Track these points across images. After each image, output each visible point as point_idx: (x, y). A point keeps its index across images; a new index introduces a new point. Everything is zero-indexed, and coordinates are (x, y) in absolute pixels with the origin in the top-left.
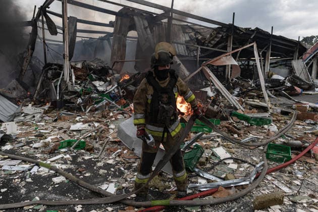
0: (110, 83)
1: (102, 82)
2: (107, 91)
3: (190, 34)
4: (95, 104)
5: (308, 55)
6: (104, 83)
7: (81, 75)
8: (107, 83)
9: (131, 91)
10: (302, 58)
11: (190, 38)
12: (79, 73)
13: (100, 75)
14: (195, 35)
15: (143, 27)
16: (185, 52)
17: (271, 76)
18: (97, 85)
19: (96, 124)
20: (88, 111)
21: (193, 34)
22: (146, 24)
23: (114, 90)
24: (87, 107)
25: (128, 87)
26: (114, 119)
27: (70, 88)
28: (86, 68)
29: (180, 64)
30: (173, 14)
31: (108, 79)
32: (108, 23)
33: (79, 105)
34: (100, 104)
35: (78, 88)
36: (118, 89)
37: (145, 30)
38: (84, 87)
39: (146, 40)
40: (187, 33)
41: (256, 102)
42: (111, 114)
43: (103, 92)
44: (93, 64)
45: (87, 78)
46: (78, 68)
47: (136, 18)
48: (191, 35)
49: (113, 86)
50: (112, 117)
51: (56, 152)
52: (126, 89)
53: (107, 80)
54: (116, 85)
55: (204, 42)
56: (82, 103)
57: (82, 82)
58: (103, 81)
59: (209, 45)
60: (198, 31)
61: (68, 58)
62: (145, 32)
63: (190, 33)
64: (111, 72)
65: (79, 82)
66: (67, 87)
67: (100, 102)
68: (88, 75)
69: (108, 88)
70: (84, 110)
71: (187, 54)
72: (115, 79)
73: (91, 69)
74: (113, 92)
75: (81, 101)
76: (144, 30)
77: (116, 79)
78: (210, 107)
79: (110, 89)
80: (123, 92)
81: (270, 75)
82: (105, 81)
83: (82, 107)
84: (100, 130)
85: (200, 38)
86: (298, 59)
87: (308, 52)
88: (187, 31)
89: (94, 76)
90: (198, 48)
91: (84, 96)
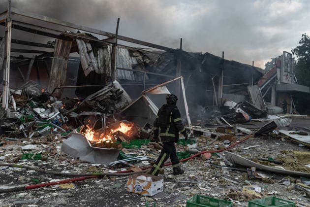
0: (52, 110)
1: (42, 109)
2: (49, 117)
3: (137, 58)
4: (38, 130)
5: (265, 81)
6: (44, 110)
7: (20, 102)
8: (48, 110)
9: (74, 118)
10: (257, 84)
11: (137, 61)
12: (19, 100)
13: (40, 102)
14: (143, 58)
15: (86, 51)
16: (132, 77)
17: (225, 102)
18: (39, 112)
19: (44, 146)
20: (30, 137)
21: (140, 58)
22: (90, 48)
23: (56, 117)
24: (30, 133)
25: (71, 114)
26: (59, 142)
27: (9, 115)
28: (27, 94)
29: (122, 92)
30: (118, 40)
31: (49, 106)
32: (46, 43)
33: (21, 131)
34: (44, 130)
35: (18, 115)
36: (60, 116)
37: (89, 55)
38: (25, 114)
39: (89, 65)
40: (134, 56)
41: (199, 128)
42: (56, 138)
43: (46, 119)
44: (33, 91)
45: (27, 105)
46: (18, 95)
47: (78, 42)
48: (139, 59)
49: (54, 114)
50: (57, 140)
51: (20, 161)
52: (68, 116)
53: (47, 107)
54: (59, 112)
55: (152, 66)
56: (24, 130)
57: (21, 109)
58: (44, 108)
59: (158, 69)
60: (147, 55)
61: (8, 85)
62: (88, 57)
63: (137, 56)
64: (52, 98)
65: (19, 109)
66: (6, 114)
67: (43, 128)
68: (28, 102)
69: (50, 115)
70: (26, 136)
71: (134, 79)
72: (56, 106)
73: (30, 96)
74: (55, 119)
75: (24, 128)
76: (87, 54)
77: (58, 106)
78: (144, 130)
79: (52, 116)
80: (66, 119)
81: (223, 102)
82: (46, 108)
83: (25, 133)
84: (49, 149)
85: (147, 62)
86: (254, 84)
87: (264, 77)
88: (134, 54)
89: (34, 103)
90: (144, 73)
91: (26, 122)
